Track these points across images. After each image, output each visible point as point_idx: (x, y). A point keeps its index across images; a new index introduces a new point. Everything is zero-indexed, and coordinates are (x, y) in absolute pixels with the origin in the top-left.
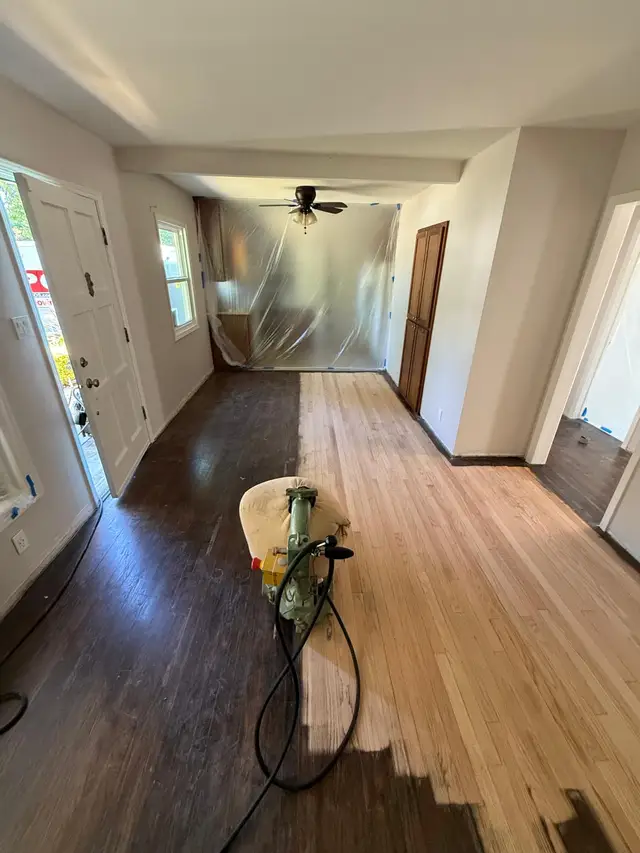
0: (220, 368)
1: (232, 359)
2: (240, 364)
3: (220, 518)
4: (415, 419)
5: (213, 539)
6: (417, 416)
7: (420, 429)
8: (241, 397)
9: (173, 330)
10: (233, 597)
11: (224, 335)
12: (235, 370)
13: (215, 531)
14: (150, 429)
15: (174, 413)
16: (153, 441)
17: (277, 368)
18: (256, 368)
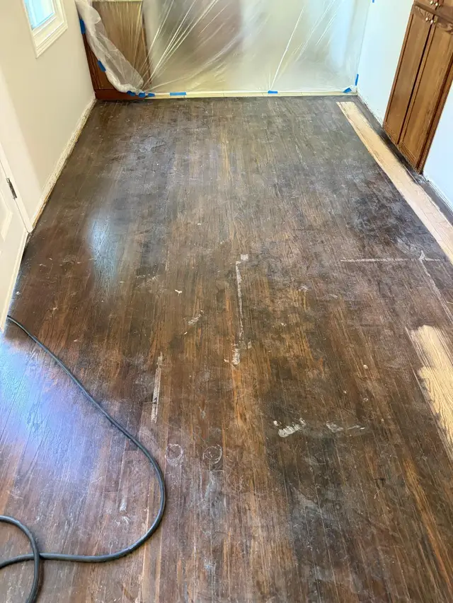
0: (105, 95)
1: (122, 82)
2: (134, 90)
3: (160, 358)
4: (416, 181)
5: (156, 393)
6: (418, 175)
7: (428, 198)
8: (148, 147)
9: (31, 36)
10: (204, 490)
11: (106, 39)
12: (127, 99)
13: (157, 380)
14: (23, 211)
15: (52, 179)
16: (31, 230)
17: (190, 95)
18: (159, 95)
